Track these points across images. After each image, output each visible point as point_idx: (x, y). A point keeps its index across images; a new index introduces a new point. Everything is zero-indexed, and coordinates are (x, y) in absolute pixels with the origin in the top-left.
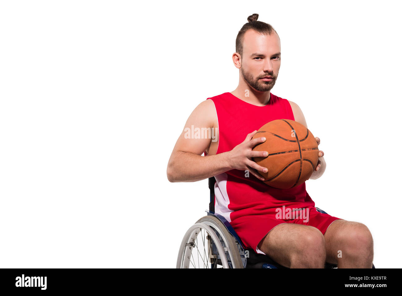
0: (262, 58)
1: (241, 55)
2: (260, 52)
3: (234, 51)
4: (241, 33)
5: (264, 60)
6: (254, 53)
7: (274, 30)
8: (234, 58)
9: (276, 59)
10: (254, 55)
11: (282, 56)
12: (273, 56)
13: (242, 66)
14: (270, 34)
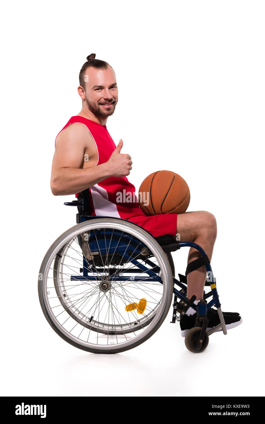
0: (102, 89)
1: (84, 88)
2: (100, 84)
3: (78, 85)
4: (83, 71)
5: (103, 90)
6: (95, 85)
7: (109, 65)
8: (79, 90)
9: (113, 89)
10: (95, 87)
11: (118, 85)
12: (110, 86)
13: (86, 97)
14: (106, 69)
